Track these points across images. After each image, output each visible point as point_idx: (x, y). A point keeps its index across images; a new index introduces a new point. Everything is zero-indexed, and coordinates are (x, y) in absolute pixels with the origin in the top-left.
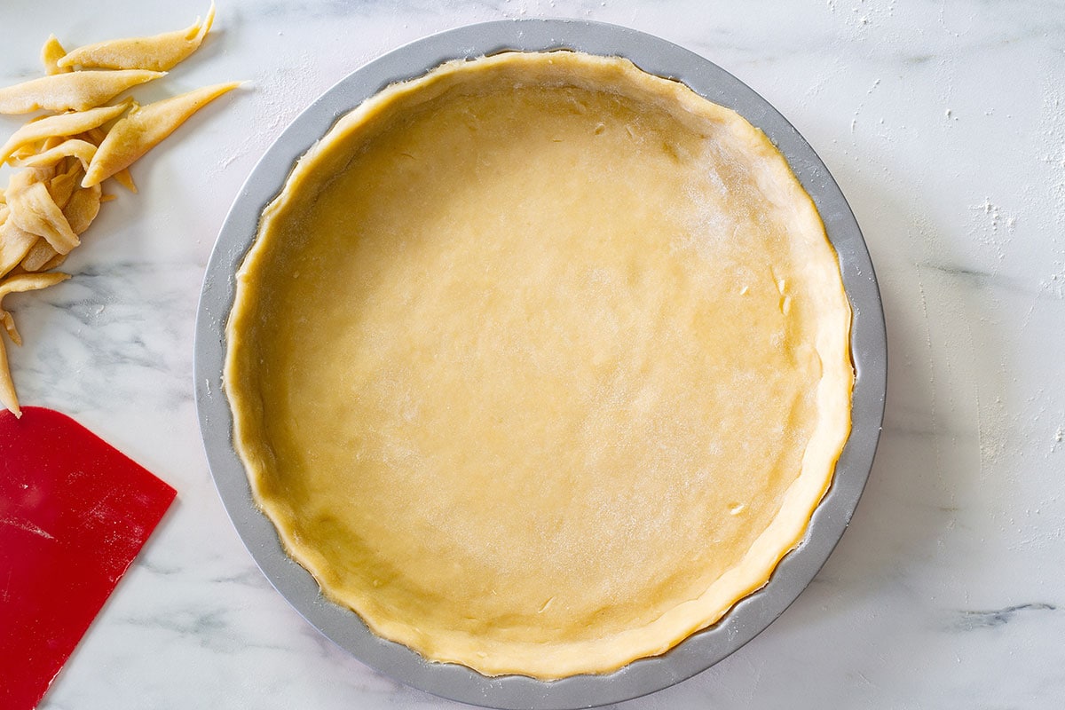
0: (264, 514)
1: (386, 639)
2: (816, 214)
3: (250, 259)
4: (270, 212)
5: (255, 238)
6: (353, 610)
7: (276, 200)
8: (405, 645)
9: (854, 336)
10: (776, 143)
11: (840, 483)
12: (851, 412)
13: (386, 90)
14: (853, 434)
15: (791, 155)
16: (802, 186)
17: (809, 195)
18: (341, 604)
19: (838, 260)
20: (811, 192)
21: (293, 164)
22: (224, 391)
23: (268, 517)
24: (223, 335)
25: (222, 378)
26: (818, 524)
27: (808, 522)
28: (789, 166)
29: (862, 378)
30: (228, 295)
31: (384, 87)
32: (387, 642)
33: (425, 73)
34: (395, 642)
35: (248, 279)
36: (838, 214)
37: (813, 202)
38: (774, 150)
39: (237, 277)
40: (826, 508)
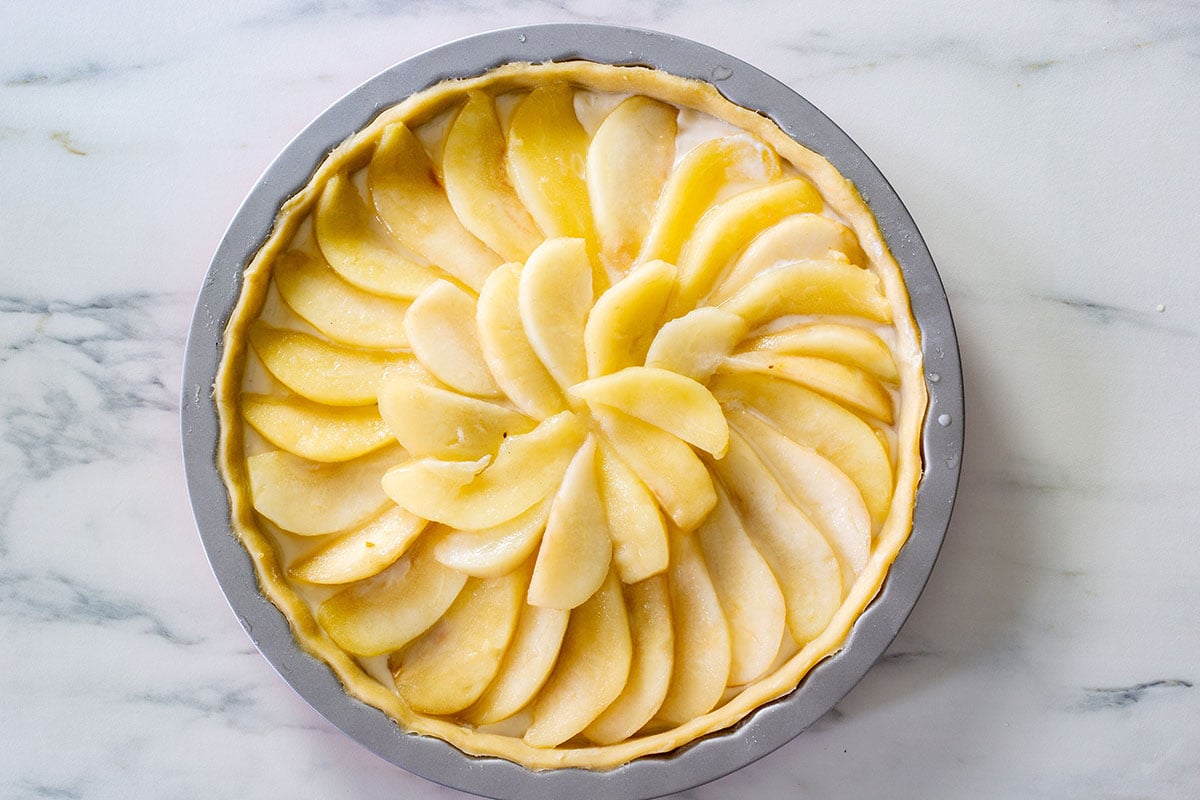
0: (241, 543)
1: (360, 700)
2: (902, 283)
3: (262, 257)
4: (290, 206)
5: (271, 233)
6: (328, 664)
7: (299, 195)
8: (382, 711)
9: (927, 425)
10: (867, 199)
11: (892, 589)
12: (914, 511)
13: (438, 86)
14: (913, 537)
15: (883, 214)
16: (890, 251)
17: (897, 262)
18: (315, 656)
19: (920, 339)
20: (899, 259)
21: (324, 157)
22: (214, 401)
23: (245, 548)
24: (221, 338)
25: (213, 385)
26: (861, 631)
27: (850, 628)
28: (878, 227)
29: (931, 474)
30: (233, 291)
31: (435, 82)
32: (361, 704)
33: (482, 73)
34: (370, 705)
35: (257, 280)
36: (927, 288)
37: (901, 271)
38: (863, 207)
39: (245, 276)
40: (872, 615)
